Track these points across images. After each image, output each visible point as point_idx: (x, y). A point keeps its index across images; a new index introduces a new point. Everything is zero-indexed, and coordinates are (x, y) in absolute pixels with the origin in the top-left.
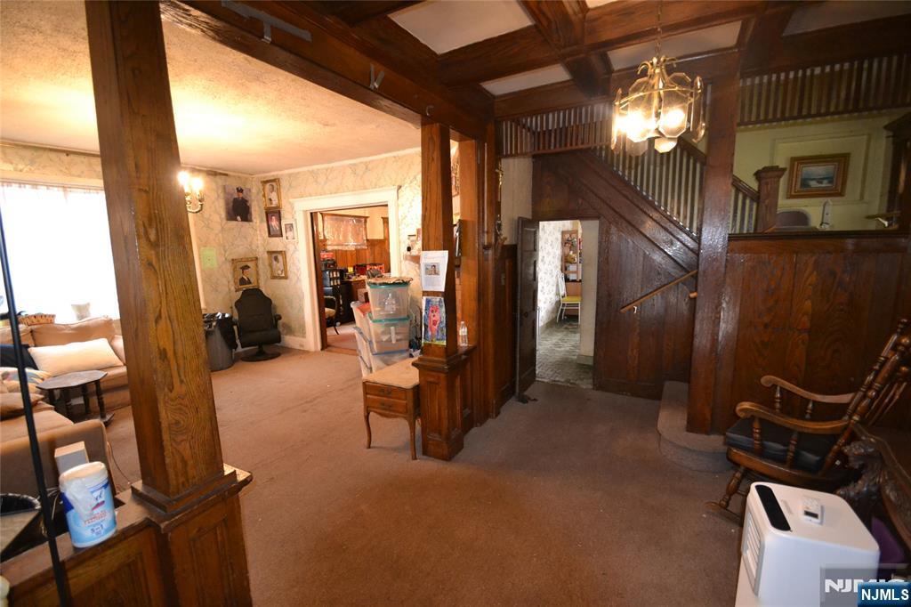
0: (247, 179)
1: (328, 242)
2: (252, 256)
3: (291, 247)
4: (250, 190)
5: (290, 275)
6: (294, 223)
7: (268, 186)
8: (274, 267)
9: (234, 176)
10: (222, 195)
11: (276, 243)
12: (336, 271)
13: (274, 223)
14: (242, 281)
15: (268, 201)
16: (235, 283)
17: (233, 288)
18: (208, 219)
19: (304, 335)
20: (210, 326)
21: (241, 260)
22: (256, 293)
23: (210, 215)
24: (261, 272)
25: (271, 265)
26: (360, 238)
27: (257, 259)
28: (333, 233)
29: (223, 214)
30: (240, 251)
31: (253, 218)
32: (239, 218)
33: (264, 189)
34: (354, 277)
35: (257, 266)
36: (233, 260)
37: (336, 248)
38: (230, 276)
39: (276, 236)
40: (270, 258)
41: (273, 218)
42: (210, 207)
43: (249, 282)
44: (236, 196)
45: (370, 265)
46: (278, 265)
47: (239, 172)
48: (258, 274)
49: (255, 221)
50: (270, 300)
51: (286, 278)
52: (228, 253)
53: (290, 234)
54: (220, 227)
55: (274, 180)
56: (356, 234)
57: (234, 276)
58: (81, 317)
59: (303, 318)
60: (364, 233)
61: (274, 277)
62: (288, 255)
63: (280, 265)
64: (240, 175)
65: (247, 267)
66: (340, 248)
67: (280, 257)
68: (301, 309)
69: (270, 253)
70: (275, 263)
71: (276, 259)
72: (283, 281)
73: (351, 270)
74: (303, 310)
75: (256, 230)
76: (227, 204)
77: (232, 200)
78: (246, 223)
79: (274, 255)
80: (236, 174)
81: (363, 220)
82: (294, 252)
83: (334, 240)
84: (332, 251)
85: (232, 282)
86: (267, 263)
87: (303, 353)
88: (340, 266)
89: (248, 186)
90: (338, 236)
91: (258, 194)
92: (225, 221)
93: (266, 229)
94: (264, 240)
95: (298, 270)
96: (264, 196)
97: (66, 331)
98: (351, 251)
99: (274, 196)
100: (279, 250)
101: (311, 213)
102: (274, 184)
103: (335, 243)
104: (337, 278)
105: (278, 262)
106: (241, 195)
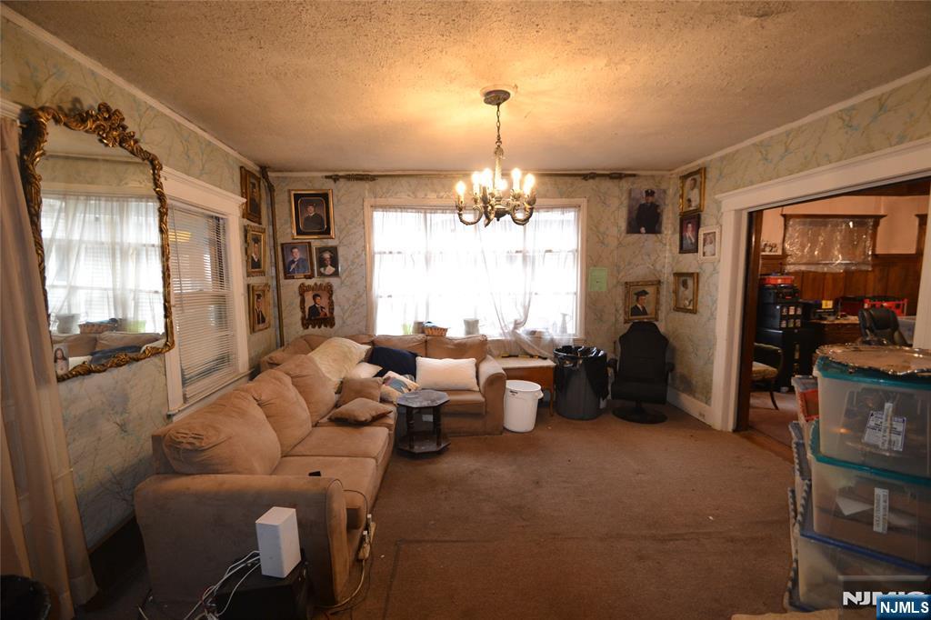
0: (663, 176)
1: (790, 260)
2: (652, 278)
3: (708, 268)
4: (665, 192)
5: (701, 309)
6: (717, 231)
7: (689, 182)
8: (680, 294)
9: (645, 176)
10: (626, 202)
11: (689, 263)
12: (797, 305)
13: (689, 234)
14: (635, 311)
15: (686, 203)
16: (626, 313)
17: (621, 319)
18: (604, 233)
19: (708, 401)
20: (575, 365)
21: (637, 284)
22: (651, 328)
23: (607, 228)
24: (663, 300)
25: (676, 292)
26: (858, 253)
27: (659, 282)
28: (803, 246)
29: (623, 225)
30: (639, 272)
31: (663, 229)
32: (643, 230)
33: (682, 188)
34: (832, 318)
35: (658, 292)
36: (626, 283)
37: (803, 268)
38: (620, 302)
39: (689, 252)
40: (676, 283)
41: (690, 225)
42: (609, 219)
43: (645, 313)
44: (643, 202)
45: (874, 298)
46: (687, 292)
47: (652, 170)
48: (658, 302)
49: (665, 232)
50: (666, 340)
51: (694, 311)
52: (622, 274)
53: (709, 248)
54: (616, 243)
55: (698, 172)
56: (850, 245)
57: (625, 304)
58: (468, 332)
59: (711, 375)
60: (868, 243)
61: (678, 309)
62: (702, 280)
63: (688, 293)
64: (654, 173)
65: (645, 293)
66: (813, 268)
67: (690, 282)
68: (710, 361)
69: (678, 275)
70: (682, 289)
71: (685, 284)
72: (689, 316)
73: (827, 304)
74: (712, 363)
75: (665, 245)
76: (630, 212)
77: (638, 206)
78: (651, 235)
79: (682, 279)
80: (649, 173)
81: (871, 222)
82: (711, 275)
83: (802, 256)
84: (796, 273)
85: (621, 312)
86: (672, 288)
87: (700, 427)
88: (807, 298)
89: (664, 186)
90: (812, 250)
91: (675, 195)
92: (624, 234)
93: (678, 243)
94: (673, 258)
95: (715, 302)
96: (682, 196)
97: (449, 346)
98: (835, 275)
99: (694, 195)
100: (691, 271)
101: (750, 214)
102: (697, 177)
103: (804, 261)
104: (795, 317)
105: (687, 288)
106: (650, 199)
